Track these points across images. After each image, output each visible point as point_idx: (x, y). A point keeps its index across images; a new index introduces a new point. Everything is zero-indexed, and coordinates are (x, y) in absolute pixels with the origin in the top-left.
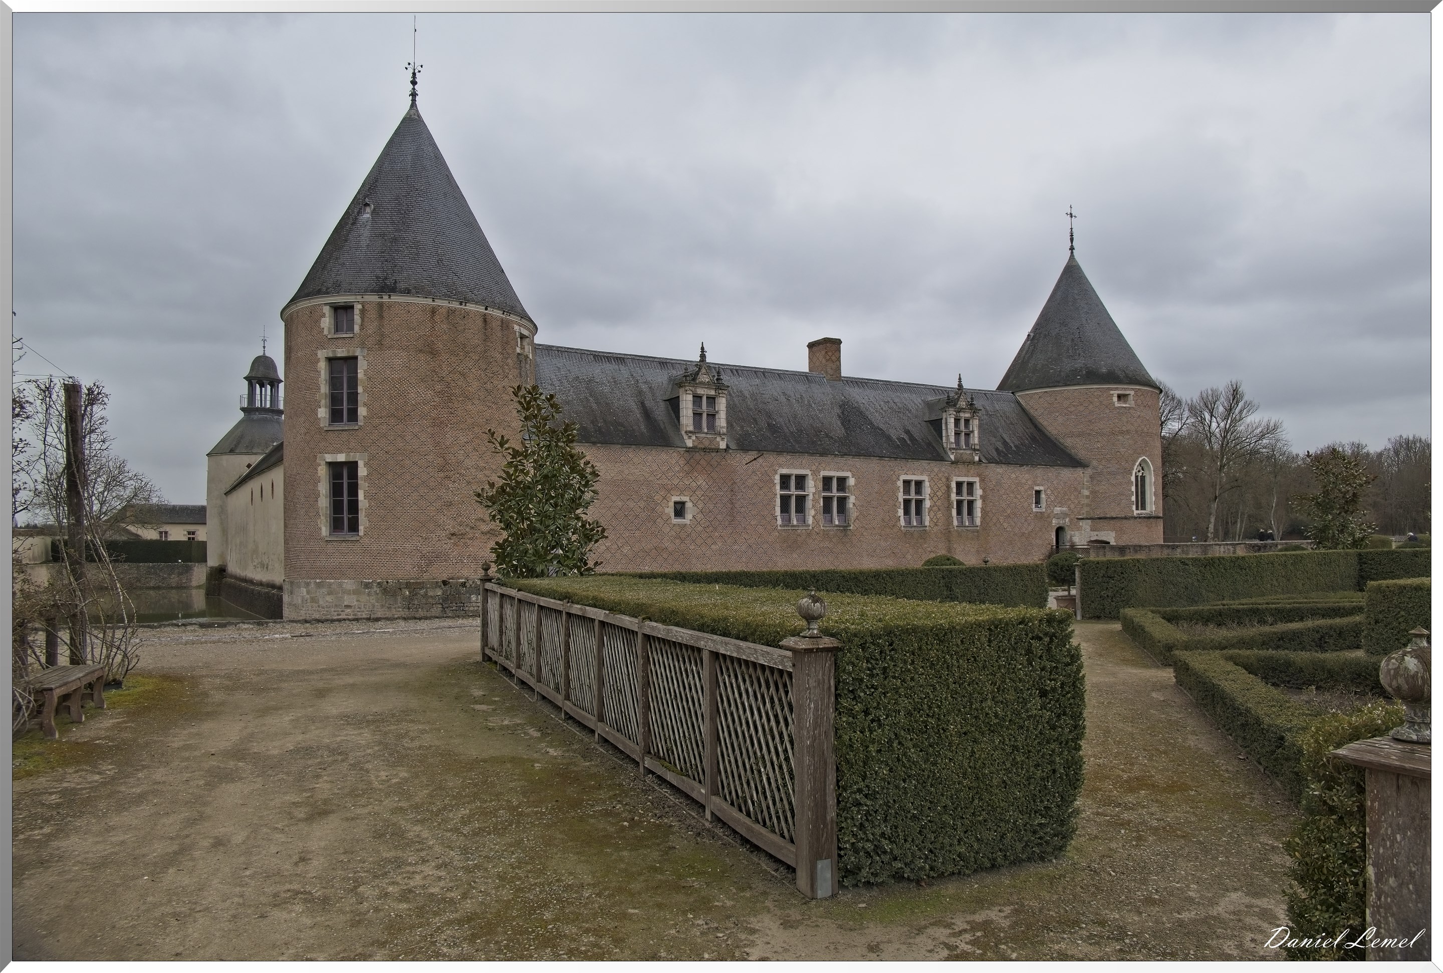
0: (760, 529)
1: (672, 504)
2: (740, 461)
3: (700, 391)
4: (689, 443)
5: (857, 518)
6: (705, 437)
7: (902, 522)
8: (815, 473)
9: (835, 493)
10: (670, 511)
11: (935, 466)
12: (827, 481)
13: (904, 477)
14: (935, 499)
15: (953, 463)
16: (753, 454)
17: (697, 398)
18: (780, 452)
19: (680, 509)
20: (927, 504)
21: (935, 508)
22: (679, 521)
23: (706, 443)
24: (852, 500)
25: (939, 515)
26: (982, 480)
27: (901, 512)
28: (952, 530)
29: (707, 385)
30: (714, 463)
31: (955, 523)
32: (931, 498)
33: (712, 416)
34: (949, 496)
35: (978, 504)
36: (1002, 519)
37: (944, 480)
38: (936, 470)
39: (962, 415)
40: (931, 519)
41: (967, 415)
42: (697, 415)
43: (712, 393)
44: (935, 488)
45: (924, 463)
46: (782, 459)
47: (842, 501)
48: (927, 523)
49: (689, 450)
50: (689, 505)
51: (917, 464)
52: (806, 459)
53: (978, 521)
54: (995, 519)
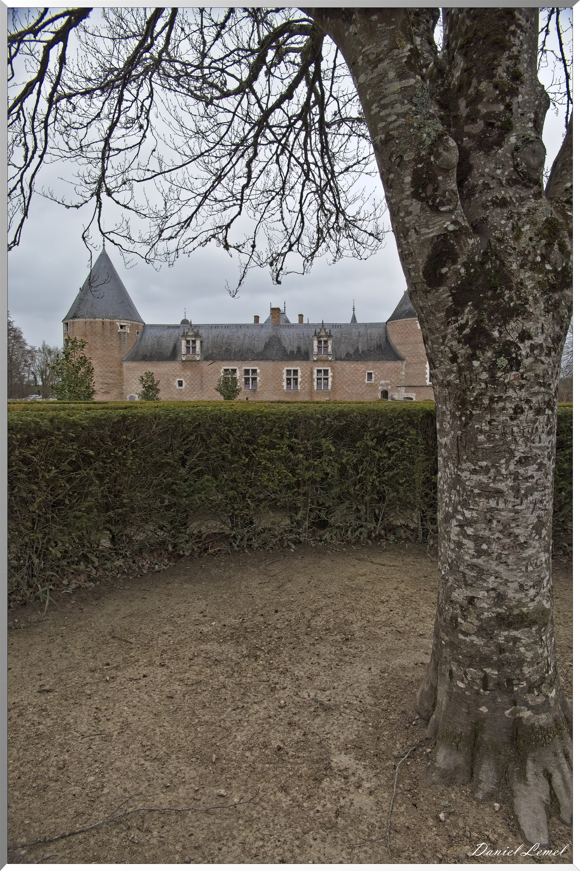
0: (214, 391)
1: (177, 382)
2: (206, 366)
3: (188, 339)
4: (184, 359)
5: (261, 386)
7: (285, 388)
8: (239, 368)
9: (250, 376)
10: (176, 384)
11: (304, 363)
12: (247, 372)
13: (286, 369)
14: (304, 377)
15: (314, 361)
16: (211, 362)
17: (188, 342)
18: (223, 360)
19: (180, 384)
20: (299, 380)
21: (304, 382)
22: (180, 388)
23: (191, 358)
24: (258, 378)
25: (306, 384)
26: (332, 368)
27: (285, 384)
28: (314, 391)
29: (191, 336)
30: (194, 366)
31: (315, 388)
32: (302, 377)
33: (194, 348)
34: (312, 376)
35: (330, 380)
36: (344, 386)
37: (309, 369)
38: (305, 365)
39: (322, 339)
40: (301, 387)
41: (325, 339)
42: (188, 348)
43: (194, 339)
44: (304, 373)
45: (298, 362)
46: (224, 363)
47: (254, 379)
48: (299, 388)
49: (183, 361)
50: (184, 382)
51: (294, 362)
52: (235, 363)
53: (329, 388)
54: (340, 387)
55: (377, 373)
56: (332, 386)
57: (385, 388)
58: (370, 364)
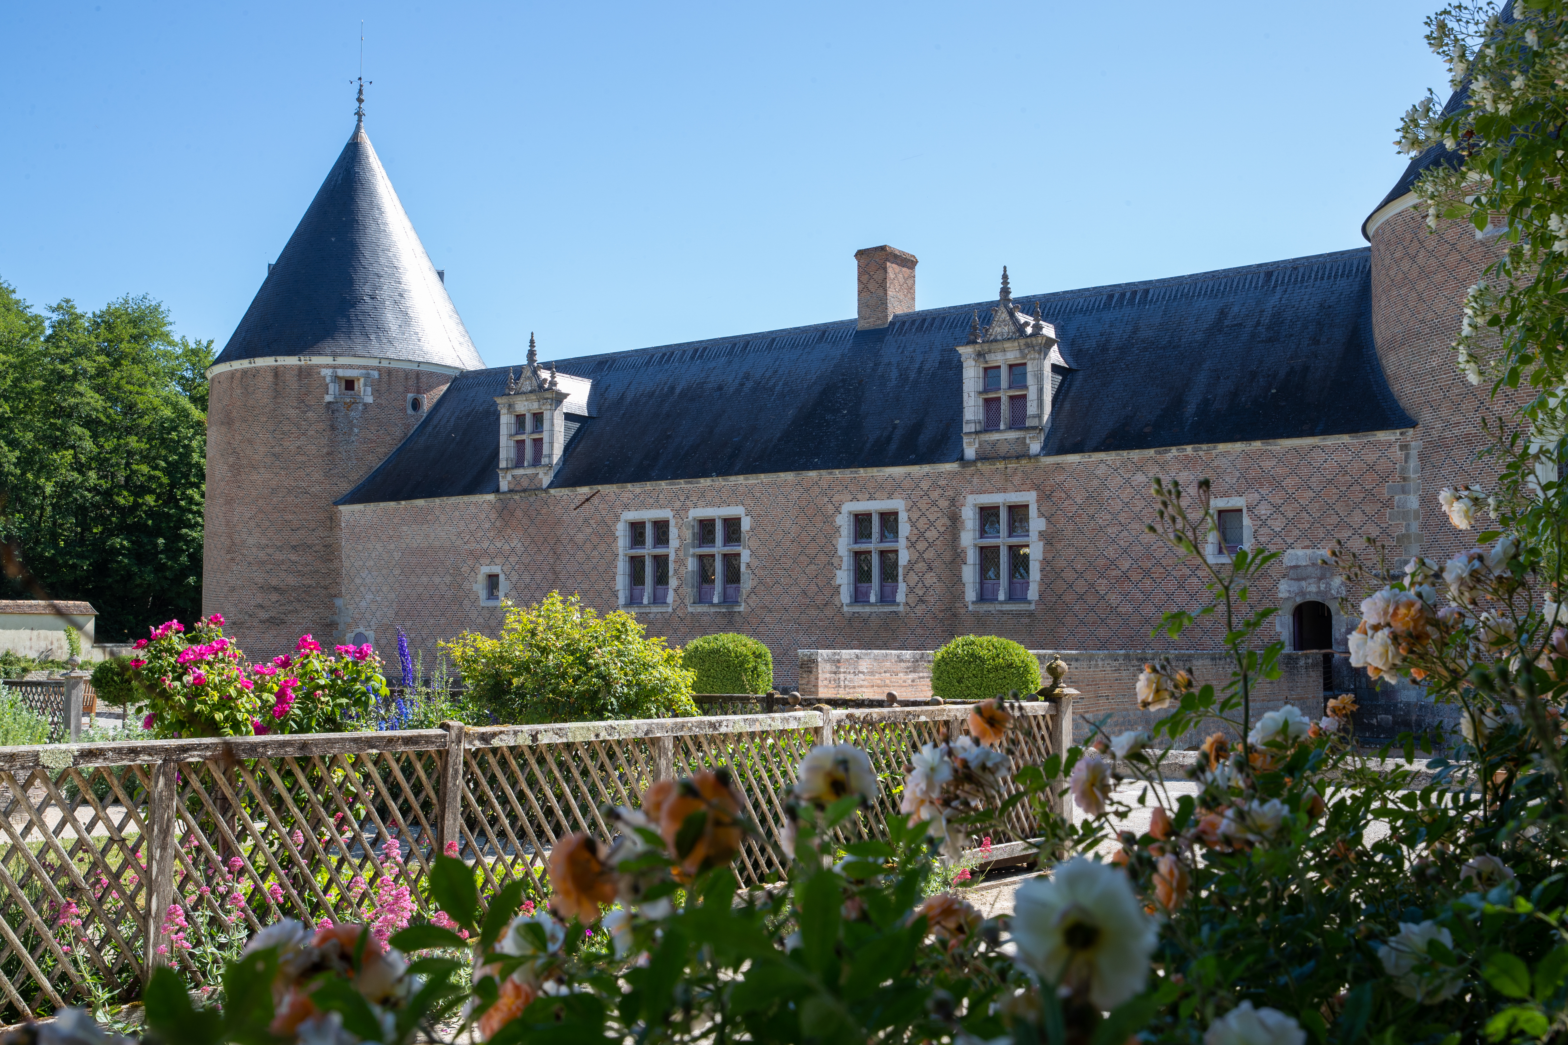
2: (570, 507)
3: (521, 407)
4: (503, 487)
5: (753, 591)
6: (523, 475)
7: (845, 596)
8: (680, 514)
9: (719, 548)
10: (480, 588)
11: (923, 478)
14: (921, 546)
15: (971, 465)
16: (586, 493)
17: (519, 419)
18: (625, 485)
19: (492, 584)
20: (904, 558)
21: (921, 566)
22: (492, 601)
24: (747, 558)
25: (930, 579)
26: (1045, 497)
27: (844, 578)
28: (963, 611)
29: (531, 397)
30: (533, 512)
32: (912, 545)
34: (958, 538)
35: (1036, 557)
37: (944, 503)
38: (928, 483)
40: (911, 590)
42: (518, 444)
44: (922, 524)
45: (901, 473)
46: (629, 496)
47: (733, 561)
48: (901, 597)
49: (503, 495)
52: (664, 492)
53: (1034, 591)
54: (1081, 586)
55: (1264, 510)
56: (1047, 583)
57: (1312, 590)
58: (1228, 460)
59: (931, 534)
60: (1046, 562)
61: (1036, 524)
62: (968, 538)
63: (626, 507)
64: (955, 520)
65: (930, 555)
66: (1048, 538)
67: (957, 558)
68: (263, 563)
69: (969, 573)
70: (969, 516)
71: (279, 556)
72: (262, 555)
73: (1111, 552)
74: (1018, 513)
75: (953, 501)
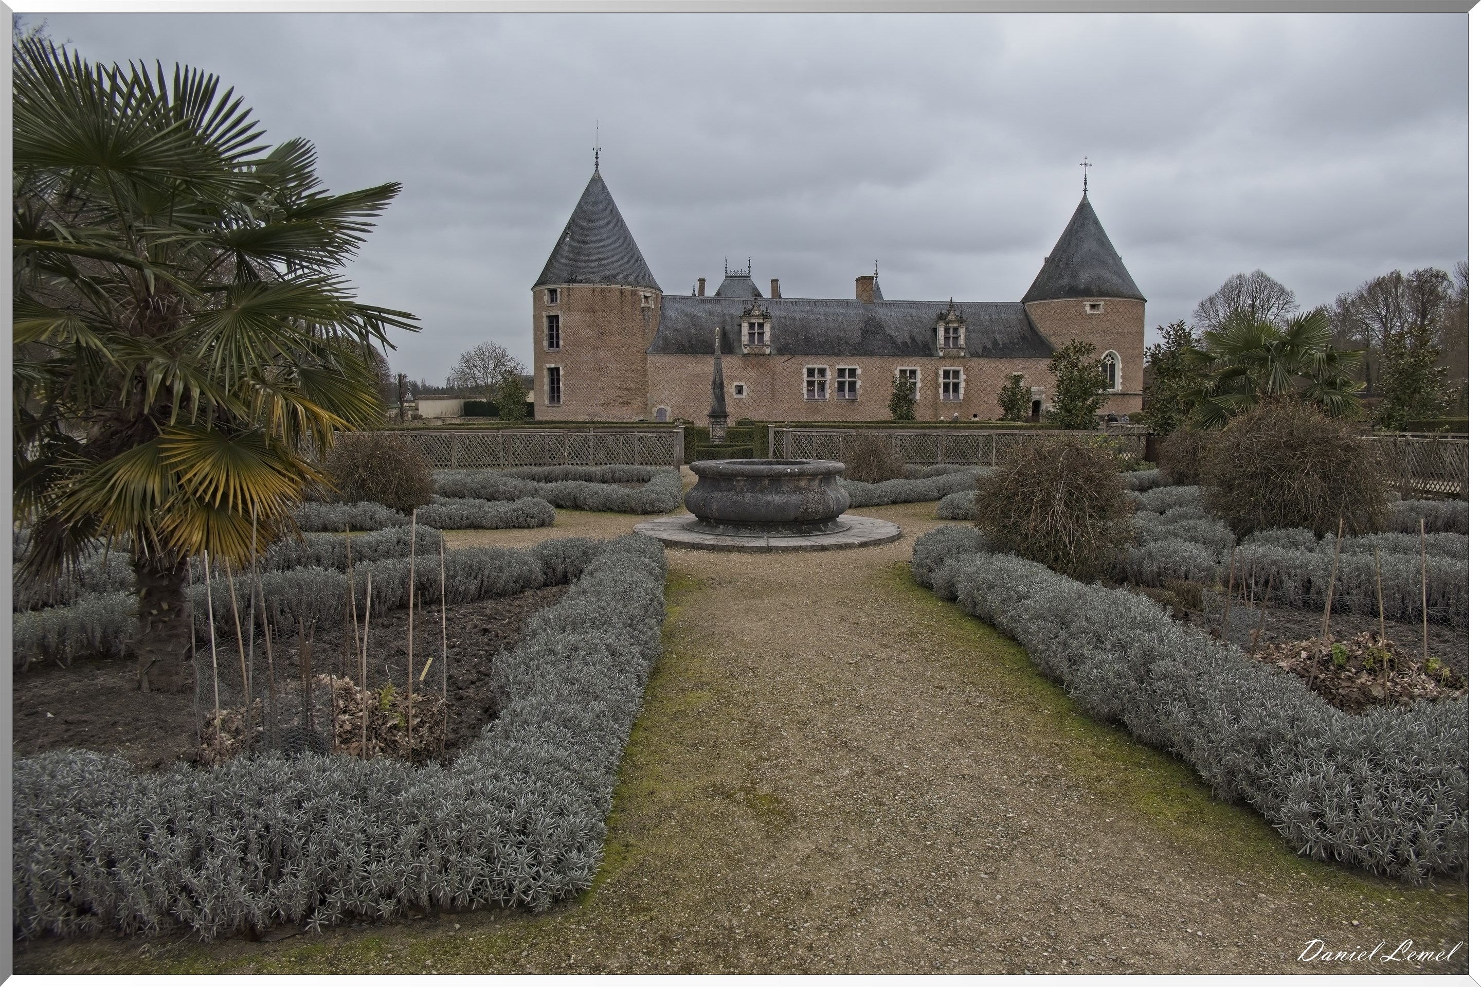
0: (792, 401)
1: (734, 387)
2: (780, 362)
3: (753, 321)
4: (745, 351)
5: (863, 395)
6: (756, 347)
8: (831, 367)
9: (847, 379)
10: (733, 390)
11: (926, 361)
12: (841, 372)
13: (899, 368)
14: (926, 382)
15: (941, 358)
16: (788, 357)
17: (751, 326)
18: (807, 355)
19: (740, 390)
20: (919, 385)
21: (925, 388)
22: (739, 396)
23: (757, 351)
24: (859, 383)
25: (929, 392)
26: (966, 369)
28: (939, 402)
29: (758, 317)
30: (761, 362)
31: (942, 397)
32: (922, 381)
33: (761, 335)
34: (937, 380)
35: (962, 385)
36: (982, 395)
37: (933, 369)
38: (927, 363)
39: (951, 325)
40: (921, 396)
41: (955, 325)
42: (751, 335)
43: (761, 321)
44: (926, 375)
45: (917, 358)
46: (808, 359)
47: (852, 385)
48: (918, 398)
49: (745, 355)
50: (745, 387)
51: (911, 359)
52: (825, 359)
53: (961, 397)
54: (976, 395)
55: (1027, 376)
56: (966, 394)
57: (1037, 398)
58: (1018, 362)
59: (929, 378)
60: (965, 388)
61: (962, 377)
62: (941, 380)
63: (808, 363)
64: (937, 374)
65: (928, 384)
66: (966, 381)
67: (938, 386)
68: (619, 377)
69: (941, 390)
70: (941, 373)
71: (627, 374)
72: (619, 374)
73: (985, 386)
74: (956, 373)
75: (936, 368)
